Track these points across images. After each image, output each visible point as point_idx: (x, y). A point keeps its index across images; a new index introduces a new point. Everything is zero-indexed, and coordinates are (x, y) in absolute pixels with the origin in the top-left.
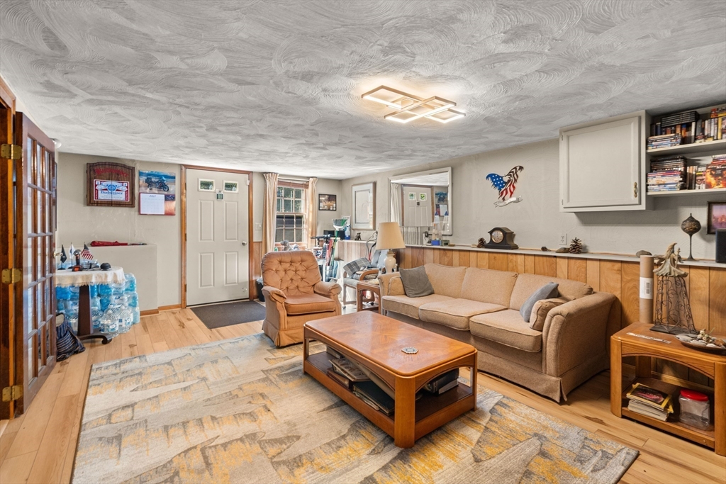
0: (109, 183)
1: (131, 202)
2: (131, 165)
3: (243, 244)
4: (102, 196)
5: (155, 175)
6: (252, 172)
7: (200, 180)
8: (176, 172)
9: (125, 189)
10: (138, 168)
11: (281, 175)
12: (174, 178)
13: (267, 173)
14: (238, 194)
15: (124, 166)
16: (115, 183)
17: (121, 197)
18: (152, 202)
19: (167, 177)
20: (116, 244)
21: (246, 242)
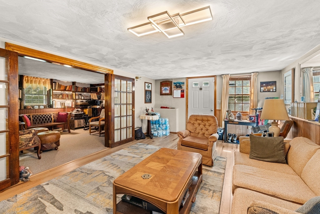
0: (165, 87)
1: (171, 93)
2: (171, 80)
3: (212, 111)
4: (164, 92)
5: (178, 83)
6: (216, 76)
7: (193, 83)
8: (184, 81)
9: (169, 89)
10: (174, 81)
11: (231, 75)
12: (184, 83)
13: (223, 75)
14: (209, 87)
15: (169, 81)
16: (166, 87)
17: (168, 92)
18: (177, 93)
19: (182, 83)
20: (167, 108)
21: (213, 109)
